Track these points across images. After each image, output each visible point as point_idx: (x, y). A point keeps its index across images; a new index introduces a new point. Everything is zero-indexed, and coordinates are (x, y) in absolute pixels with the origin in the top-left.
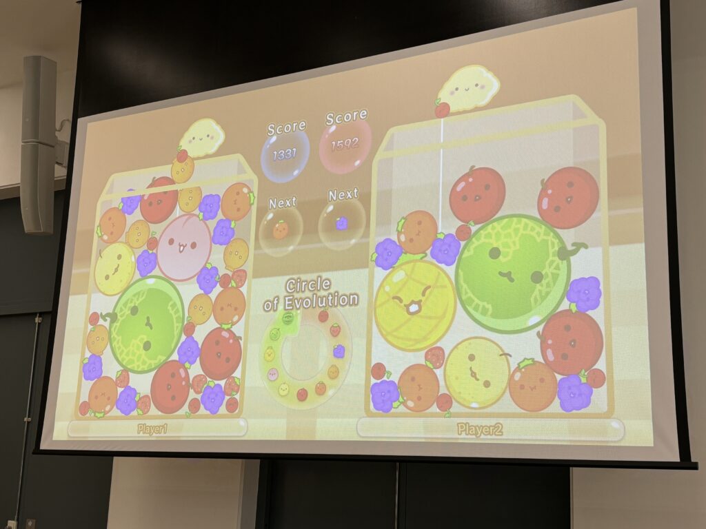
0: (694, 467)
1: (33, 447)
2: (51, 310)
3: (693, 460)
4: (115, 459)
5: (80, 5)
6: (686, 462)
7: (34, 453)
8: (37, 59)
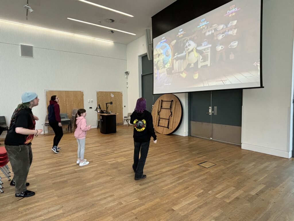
1: (152, 94)
6: (262, 86)
8: (147, 29)
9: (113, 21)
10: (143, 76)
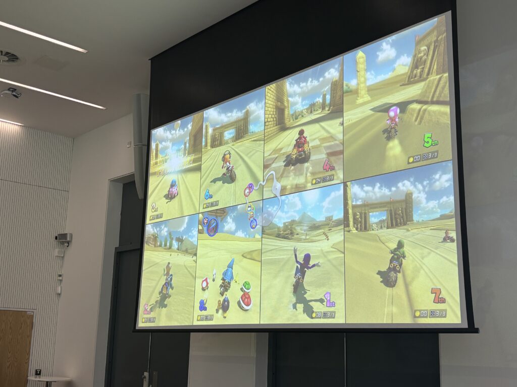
0: (476, 331)
1: (132, 328)
2: (139, 247)
3: (476, 327)
4: (191, 333)
5: (150, 61)
6: (472, 328)
7: (133, 332)
8: (139, 96)
9: (12, 58)
10: (120, 255)
